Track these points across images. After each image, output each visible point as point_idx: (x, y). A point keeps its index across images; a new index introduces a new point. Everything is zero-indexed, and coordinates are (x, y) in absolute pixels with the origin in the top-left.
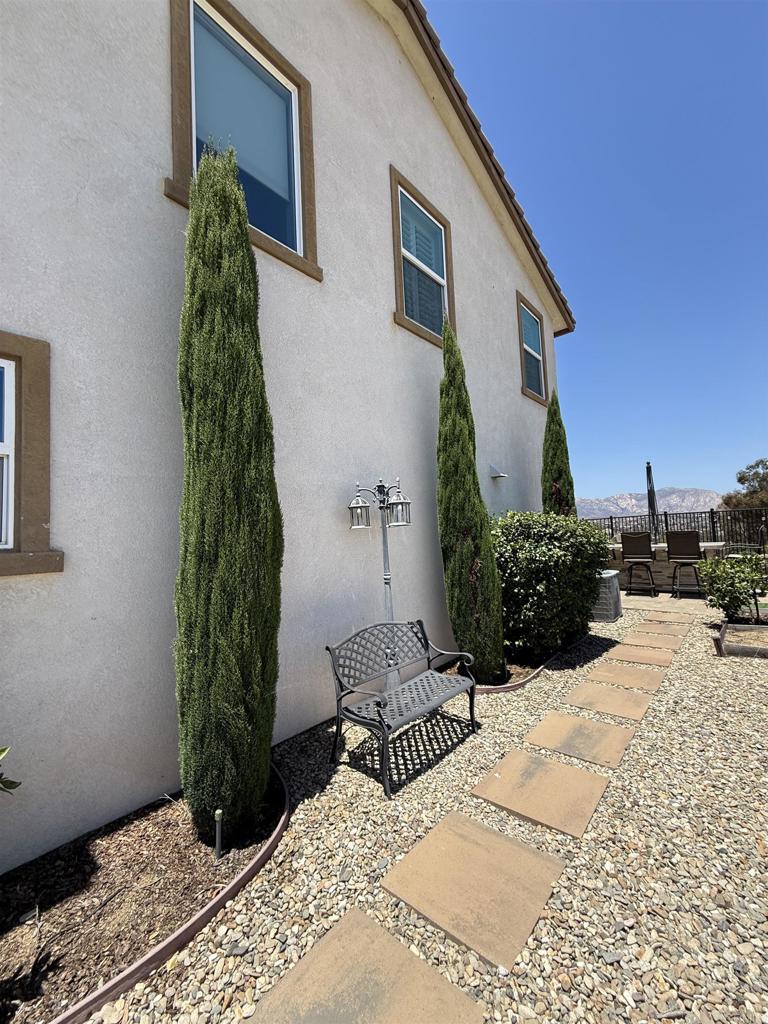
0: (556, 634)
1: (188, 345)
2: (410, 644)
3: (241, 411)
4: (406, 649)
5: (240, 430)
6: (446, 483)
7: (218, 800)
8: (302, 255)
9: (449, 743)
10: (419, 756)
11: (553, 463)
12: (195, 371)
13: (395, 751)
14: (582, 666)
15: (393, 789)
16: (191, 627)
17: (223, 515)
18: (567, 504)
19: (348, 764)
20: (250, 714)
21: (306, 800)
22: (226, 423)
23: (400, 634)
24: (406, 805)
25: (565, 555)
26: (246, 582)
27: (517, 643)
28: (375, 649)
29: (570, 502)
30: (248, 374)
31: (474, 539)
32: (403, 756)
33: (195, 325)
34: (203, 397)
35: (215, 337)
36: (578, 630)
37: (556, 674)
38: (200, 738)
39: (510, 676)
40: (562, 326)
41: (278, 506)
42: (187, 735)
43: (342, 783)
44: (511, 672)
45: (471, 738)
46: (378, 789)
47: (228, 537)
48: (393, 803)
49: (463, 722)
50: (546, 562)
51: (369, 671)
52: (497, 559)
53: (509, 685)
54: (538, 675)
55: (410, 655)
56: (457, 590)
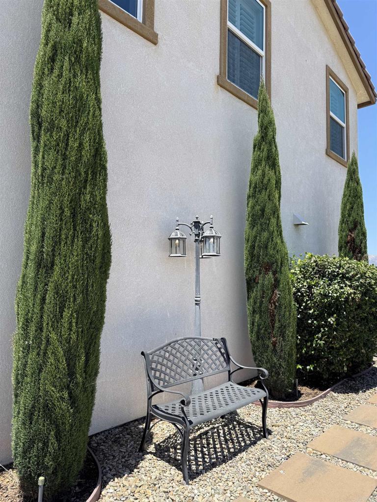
0: (343, 362)
1: (40, 86)
2: (214, 357)
3: (81, 144)
4: (210, 361)
5: (79, 159)
6: (253, 225)
7: (41, 468)
8: (141, 22)
9: (243, 444)
10: (216, 452)
11: (349, 216)
12: (45, 107)
13: (195, 447)
14: (365, 391)
15: (191, 476)
16: (27, 322)
17: (60, 230)
18: (360, 252)
19: (155, 454)
20: (73, 399)
21: (116, 479)
22: (68, 153)
23: (206, 348)
24: (200, 488)
25: (355, 293)
26: (76, 288)
27: (308, 367)
28: (183, 358)
29: (363, 250)
30: (88, 113)
31: (274, 273)
32: (202, 452)
33: (46, 69)
34: (50, 130)
35: (63, 81)
36: (363, 361)
37: (341, 397)
38: (30, 416)
39: (300, 395)
40: (365, 98)
41: (109, 227)
42: (19, 413)
43: (148, 468)
44: (302, 392)
45: (262, 441)
46: (177, 475)
47: (63, 248)
48: (190, 487)
49: (256, 429)
50: (337, 298)
51: (177, 377)
52: (295, 294)
53: (298, 402)
54: (325, 396)
55: (213, 366)
56: (257, 316)
